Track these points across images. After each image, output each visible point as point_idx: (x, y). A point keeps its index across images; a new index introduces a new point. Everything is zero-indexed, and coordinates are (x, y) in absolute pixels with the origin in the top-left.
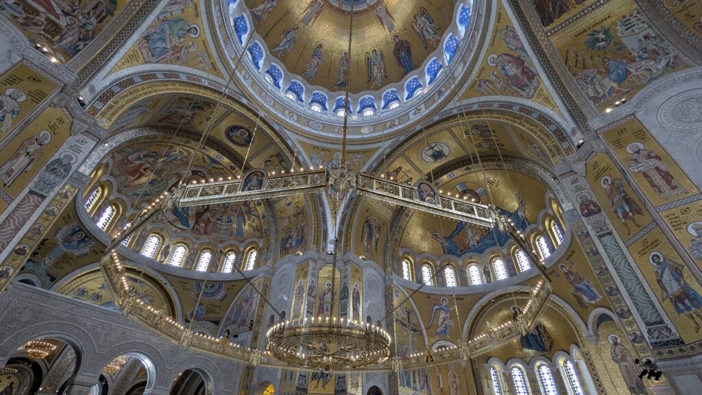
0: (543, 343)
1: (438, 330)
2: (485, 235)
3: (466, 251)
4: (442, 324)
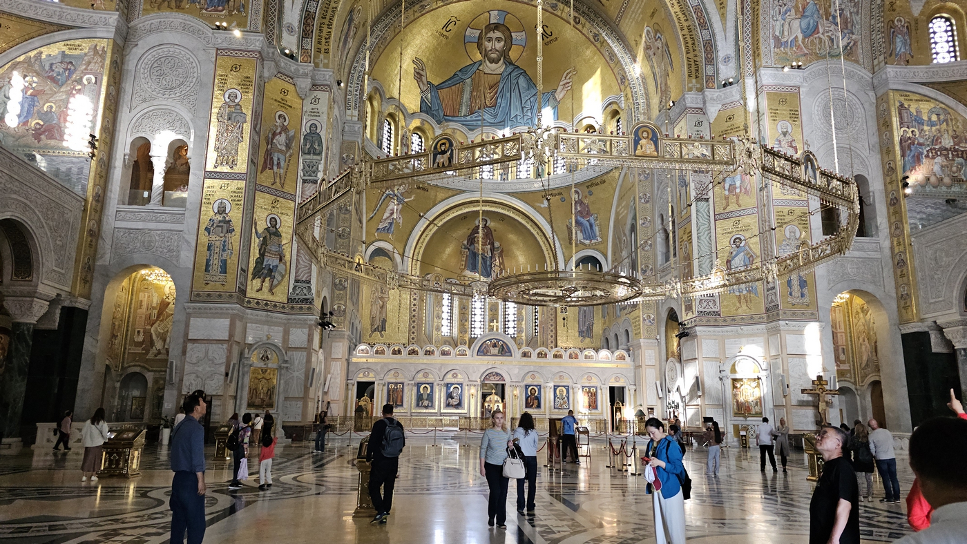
0: (491, 268)
1: (380, 226)
2: (487, 107)
3: (450, 118)
4: (388, 218)
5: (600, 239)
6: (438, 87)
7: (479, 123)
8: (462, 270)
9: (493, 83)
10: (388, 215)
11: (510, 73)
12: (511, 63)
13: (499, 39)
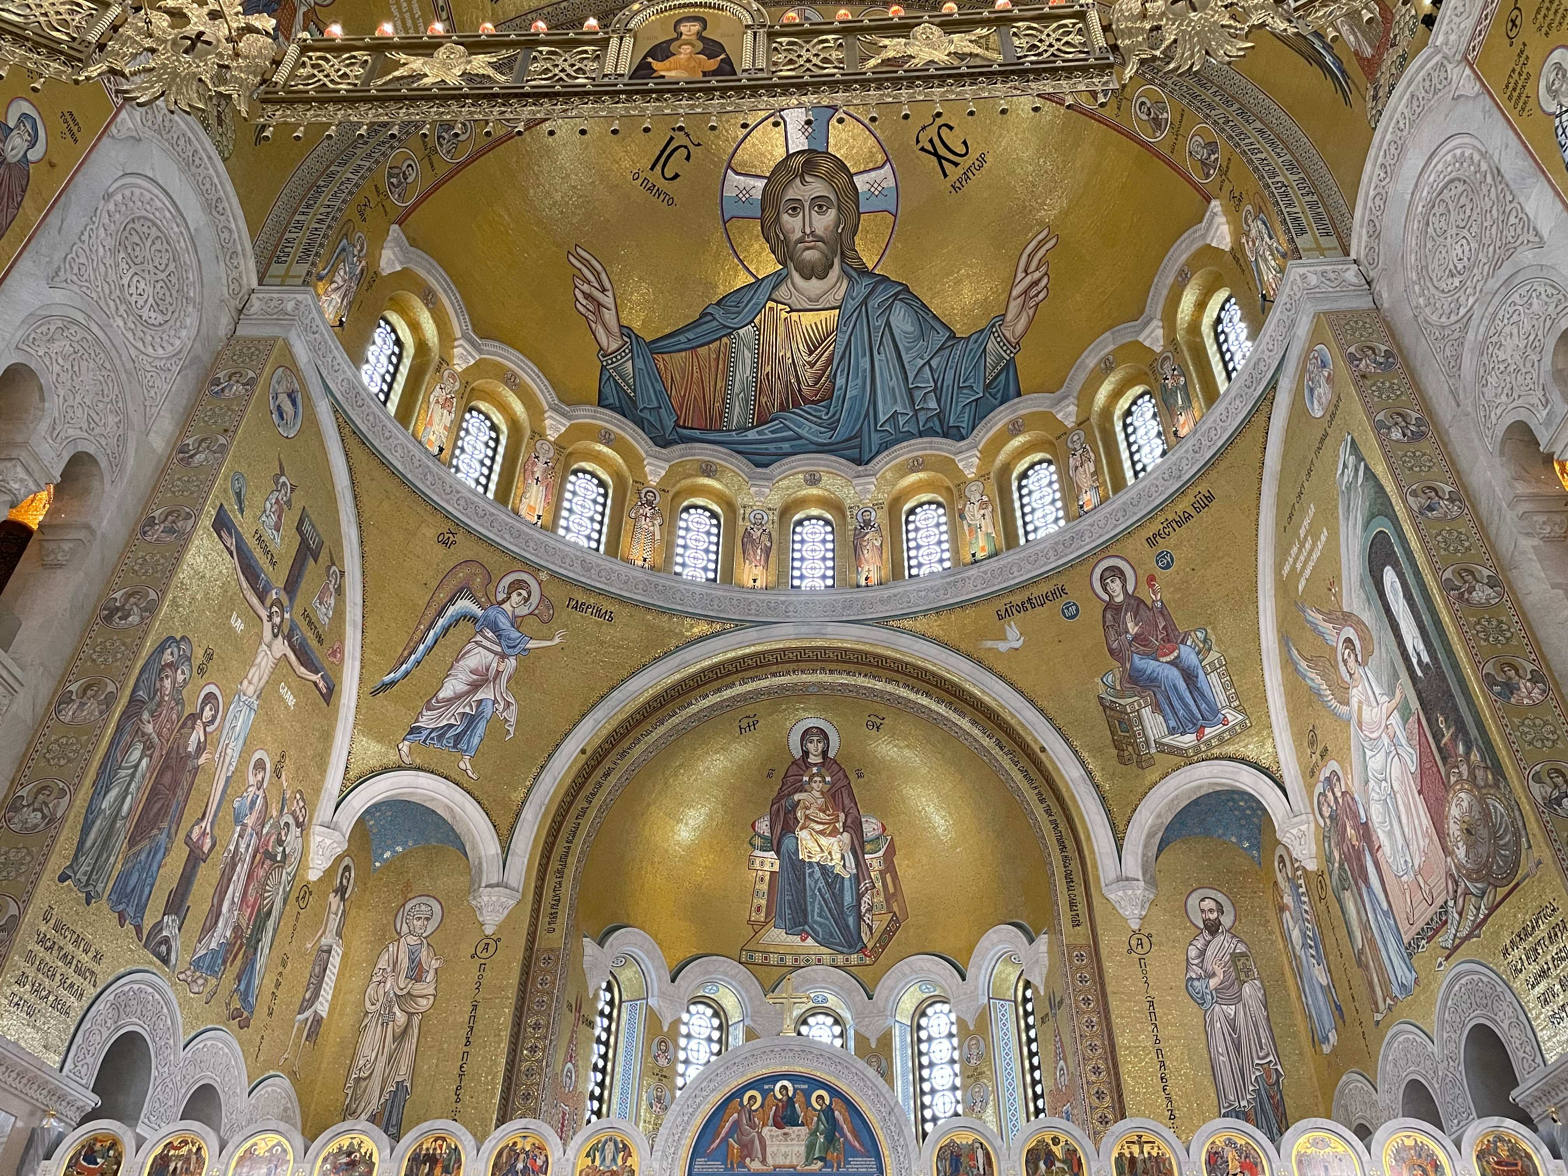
0: (860, 917)
1: (427, 723)
2: (806, 401)
3: (697, 433)
4: (458, 697)
5: (1234, 718)
6: (656, 347)
7: (786, 446)
8: (757, 928)
9: (815, 336)
10: (462, 688)
11: (865, 302)
12: (864, 272)
13: (820, 204)
